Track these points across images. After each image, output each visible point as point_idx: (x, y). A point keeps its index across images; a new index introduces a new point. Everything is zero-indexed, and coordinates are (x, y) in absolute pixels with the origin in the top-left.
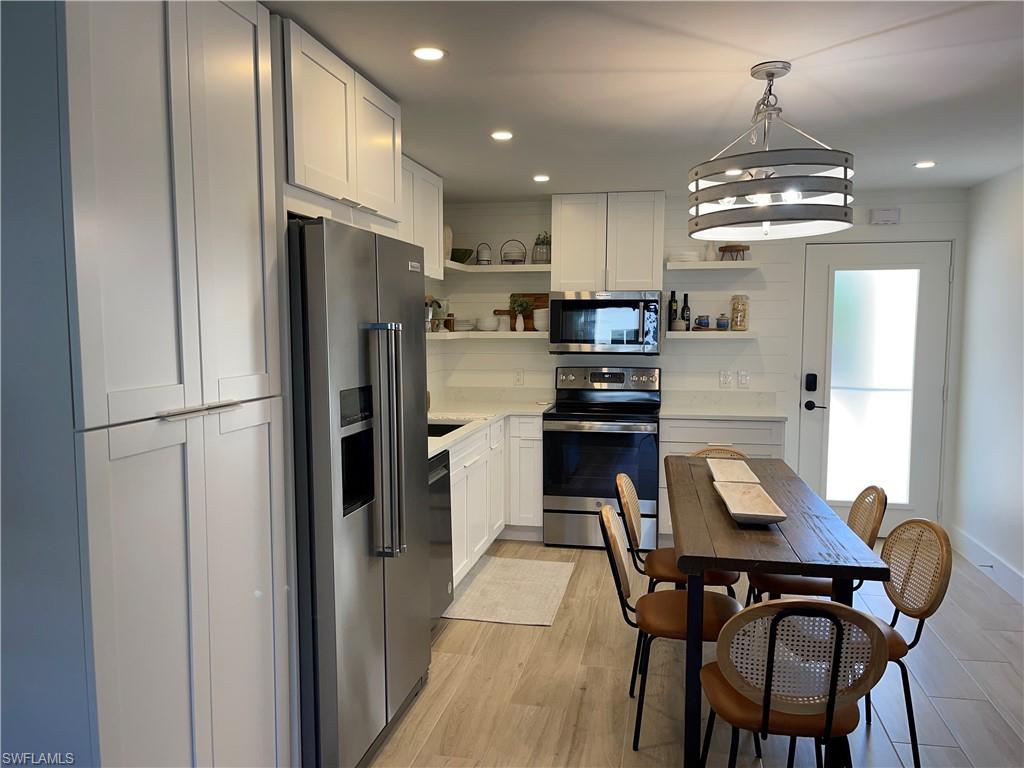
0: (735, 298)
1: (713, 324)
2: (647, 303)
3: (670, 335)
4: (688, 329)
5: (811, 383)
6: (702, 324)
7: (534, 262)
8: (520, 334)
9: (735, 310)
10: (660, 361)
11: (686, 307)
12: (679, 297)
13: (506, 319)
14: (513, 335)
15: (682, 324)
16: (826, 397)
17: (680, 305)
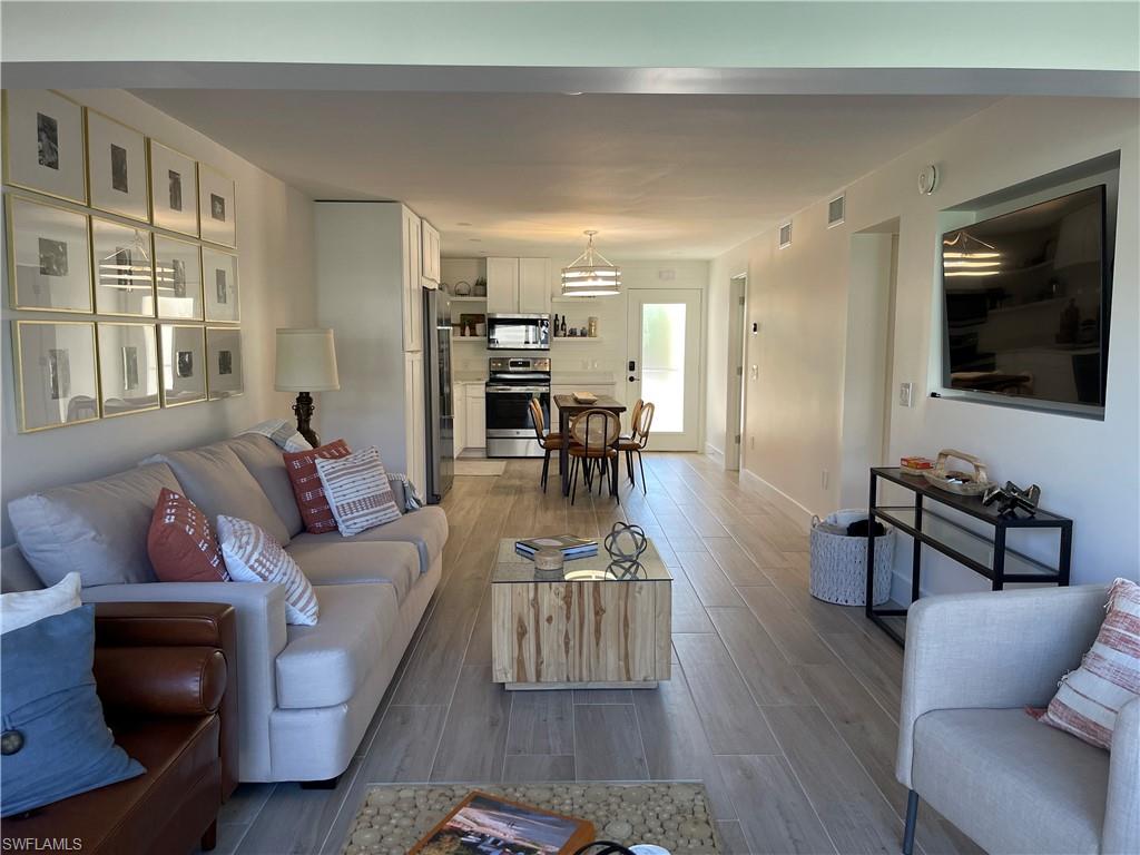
0: (590, 318)
1: (579, 333)
2: (543, 320)
3: (555, 339)
4: (565, 335)
5: (632, 367)
6: (573, 333)
7: (476, 295)
8: (468, 338)
9: (590, 325)
10: (549, 355)
11: (564, 323)
12: (560, 318)
13: (458, 329)
14: (463, 338)
15: (562, 333)
16: (640, 374)
17: (561, 322)
